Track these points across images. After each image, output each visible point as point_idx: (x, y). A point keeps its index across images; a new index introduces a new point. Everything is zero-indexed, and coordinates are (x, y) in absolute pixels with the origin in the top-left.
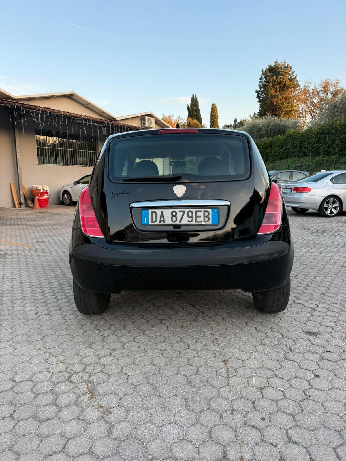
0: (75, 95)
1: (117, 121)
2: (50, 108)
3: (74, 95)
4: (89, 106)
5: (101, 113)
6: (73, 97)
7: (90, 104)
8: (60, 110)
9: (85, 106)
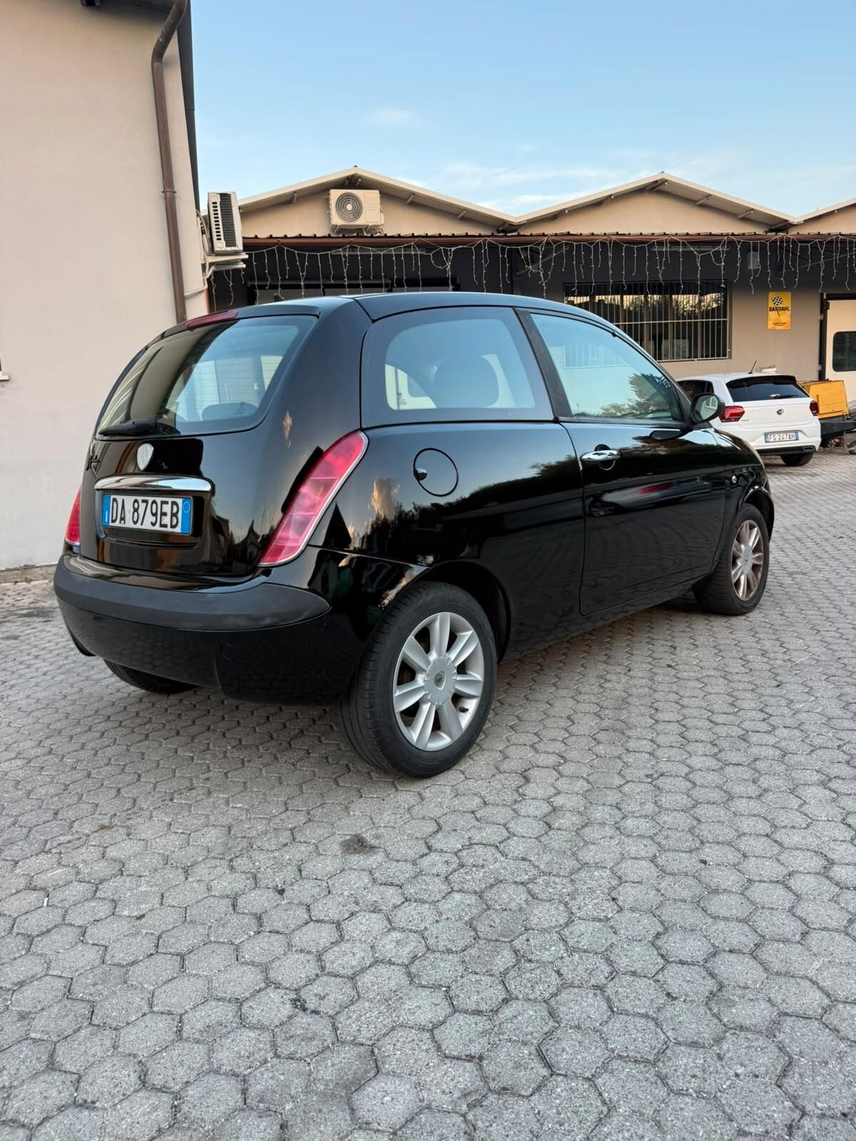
0: (666, 181)
1: (791, 226)
2: (568, 234)
3: (664, 181)
4: (710, 202)
5: (746, 215)
6: (662, 187)
7: (709, 196)
8: (595, 233)
9: (699, 203)
